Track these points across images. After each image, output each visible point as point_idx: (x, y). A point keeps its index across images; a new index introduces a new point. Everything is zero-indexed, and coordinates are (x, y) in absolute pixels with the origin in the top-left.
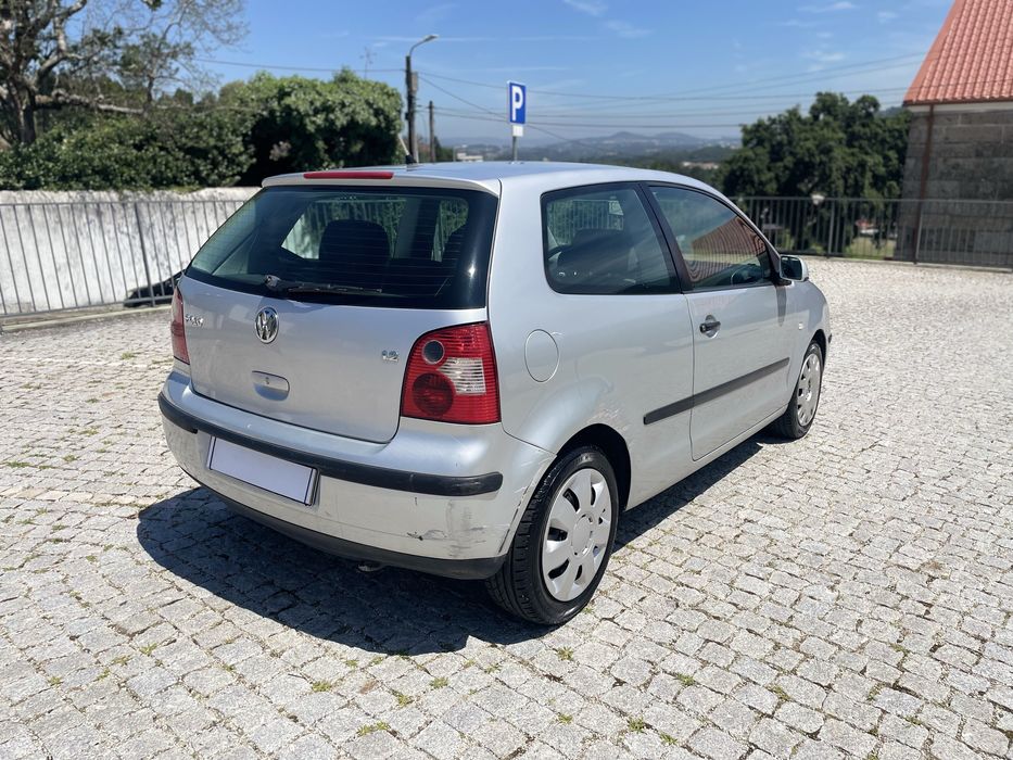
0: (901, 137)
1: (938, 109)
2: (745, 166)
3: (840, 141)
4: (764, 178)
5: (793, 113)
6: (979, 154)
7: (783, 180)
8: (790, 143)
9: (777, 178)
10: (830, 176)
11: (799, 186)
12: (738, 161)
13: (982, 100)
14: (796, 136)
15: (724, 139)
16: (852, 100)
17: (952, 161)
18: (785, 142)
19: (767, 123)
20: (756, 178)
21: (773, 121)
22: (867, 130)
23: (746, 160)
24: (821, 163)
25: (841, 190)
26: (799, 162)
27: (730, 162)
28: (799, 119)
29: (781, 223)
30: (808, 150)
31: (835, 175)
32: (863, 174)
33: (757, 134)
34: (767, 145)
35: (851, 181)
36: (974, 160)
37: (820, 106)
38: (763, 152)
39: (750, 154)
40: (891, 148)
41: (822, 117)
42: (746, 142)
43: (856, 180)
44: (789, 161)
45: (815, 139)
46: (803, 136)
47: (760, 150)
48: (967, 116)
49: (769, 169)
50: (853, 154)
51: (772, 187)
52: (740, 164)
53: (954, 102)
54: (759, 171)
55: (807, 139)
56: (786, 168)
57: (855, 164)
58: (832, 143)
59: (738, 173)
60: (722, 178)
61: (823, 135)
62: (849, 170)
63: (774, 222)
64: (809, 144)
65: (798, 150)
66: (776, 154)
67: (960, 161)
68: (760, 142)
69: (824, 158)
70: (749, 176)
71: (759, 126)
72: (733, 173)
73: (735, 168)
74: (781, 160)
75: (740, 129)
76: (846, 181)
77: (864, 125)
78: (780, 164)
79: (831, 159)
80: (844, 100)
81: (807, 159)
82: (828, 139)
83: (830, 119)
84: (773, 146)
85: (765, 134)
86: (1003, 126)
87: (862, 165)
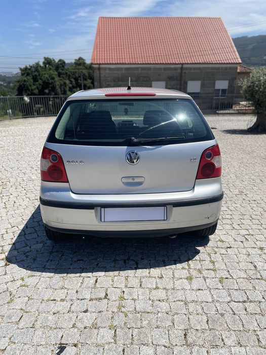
0: (74, 74)
1: (101, 66)
2: (25, 83)
3: (56, 75)
4: (33, 88)
5: (38, 64)
6: (114, 81)
7: (40, 89)
8: (39, 75)
9: (37, 88)
10: (55, 87)
11: (45, 91)
12: (22, 82)
13: (113, 64)
14: (41, 73)
15: (2, 72)
16: (57, 61)
17: (108, 83)
18: (37, 74)
19: (29, 67)
20: (30, 88)
21: (31, 67)
22: (63, 71)
23: (25, 81)
24: (52, 83)
25: (60, 92)
26: (44, 82)
27: (18, 82)
28: (40, 66)
29: (41, 104)
30: (47, 78)
31: (58, 87)
32: (66, 86)
33: (26, 71)
34: (31, 75)
35: (62, 89)
36: (113, 83)
37: (46, 62)
38: (30, 78)
39: (25, 79)
40: (72, 78)
41: (47, 66)
42: (23, 74)
43: (64, 88)
44: (40, 81)
45: (48, 74)
46: (43, 72)
47: (29, 77)
48: (110, 69)
49: (34, 85)
50: (61, 80)
51: (36, 91)
52: (23, 83)
53: (105, 64)
54: (30, 86)
55: (45, 74)
56: (40, 84)
57: (63, 83)
58: (54, 76)
59: (23, 86)
60: (16, 88)
61: (50, 73)
62: (61, 85)
63: (39, 104)
64: (46, 76)
65: (43, 78)
66: (35, 79)
67: (109, 83)
68: (28, 74)
69: (53, 81)
70: (27, 87)
71: (26, 68)
72: (20, 86)
73: (21, 84)
74: (38, 81)
75: (19, 69)
76: (61, 89)
77: (63, 70)
78: (37, 83)
79: (55, 82)
80: (54, 60)
81: (47, 81)
82: (52, 74)
83: (51, 67)
84: (33, 76)
85: (30, 72)
86: (119, 72)
87: (65, 83)
